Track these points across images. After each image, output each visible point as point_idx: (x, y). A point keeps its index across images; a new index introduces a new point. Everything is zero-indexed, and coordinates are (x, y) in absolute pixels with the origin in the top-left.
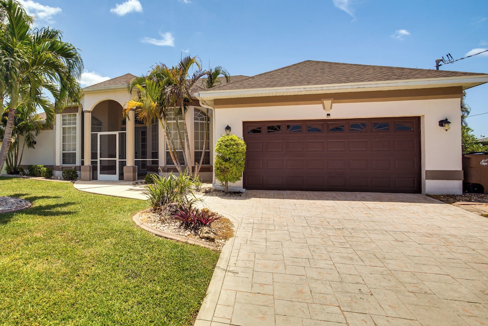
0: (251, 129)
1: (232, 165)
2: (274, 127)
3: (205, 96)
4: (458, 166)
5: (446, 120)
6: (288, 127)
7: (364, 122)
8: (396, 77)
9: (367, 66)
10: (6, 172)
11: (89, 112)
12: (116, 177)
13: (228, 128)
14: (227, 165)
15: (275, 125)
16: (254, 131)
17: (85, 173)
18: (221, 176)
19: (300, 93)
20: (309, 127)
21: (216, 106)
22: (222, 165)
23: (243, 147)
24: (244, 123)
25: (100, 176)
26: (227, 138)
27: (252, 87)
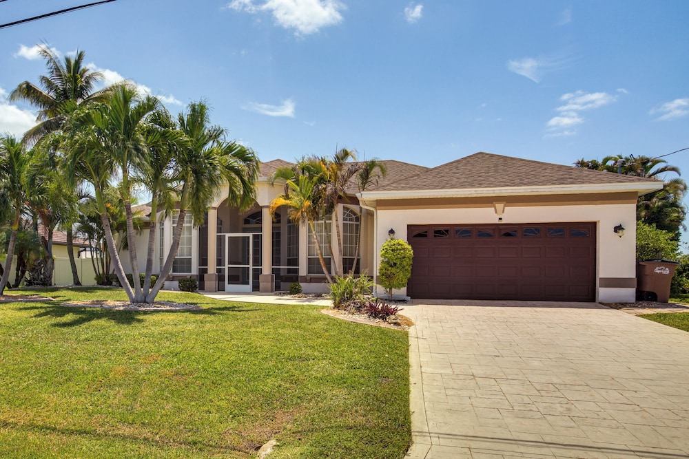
0: (417, 233)
1: (398, 270)
2: (441, 231)
3: (367, 197)
4: (631, 273)
5: (621, 226)
6: (457, 231)
7: (538, 227)
8: (571, 180)
9: (545, 164)
10: (96, 282)
11: (215, 208)
12: (249, 287)
13: (392, 232)
14: (393, 270)
15: (442, 229)
16: (419, 235)
17: (210, 283)
18: (386, 283)
19: (470, 196)
20: (479, 232)
21: (378, 208)
22: (388, 270)
23: (410, 252)
24: (409, 226)
25: (228, 287)
26: (393, 242)
27: (419, 188)
